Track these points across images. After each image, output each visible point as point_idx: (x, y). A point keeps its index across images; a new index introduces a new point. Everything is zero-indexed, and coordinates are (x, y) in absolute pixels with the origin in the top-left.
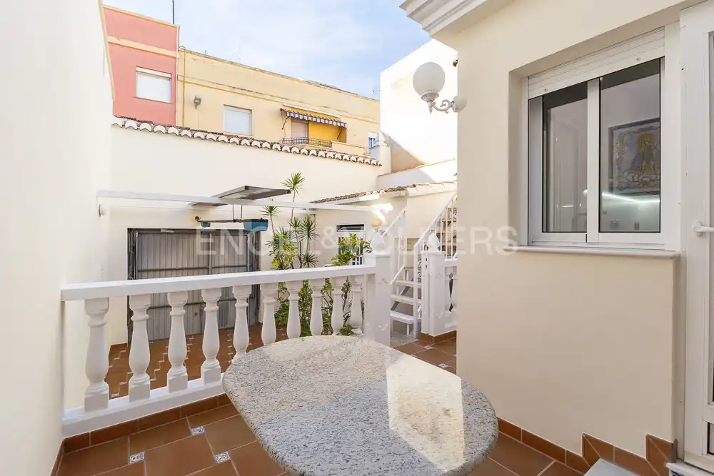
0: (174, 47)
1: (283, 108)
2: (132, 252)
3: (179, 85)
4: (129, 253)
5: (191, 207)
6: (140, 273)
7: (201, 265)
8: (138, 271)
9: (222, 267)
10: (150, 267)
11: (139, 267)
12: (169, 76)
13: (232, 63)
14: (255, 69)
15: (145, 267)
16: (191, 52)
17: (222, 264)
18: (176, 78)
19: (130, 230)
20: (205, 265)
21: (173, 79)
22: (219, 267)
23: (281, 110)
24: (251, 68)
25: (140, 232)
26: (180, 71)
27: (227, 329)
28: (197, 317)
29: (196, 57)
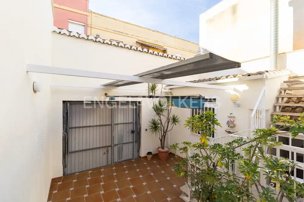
0: (86, 10)
1: (138, 41)
2: (66, 116)
3: (89, 29)
4: (63, 117)
5: (103, 87)
6: (71, 130)
7: (108, 123)
8: (70, 128)
9: (120, 124)
10: (77, 125)
11: (70, 126)
12: (84, 24)
13: (114, 19)
14: (124, 22)
15: (74, 126)
16: (94, 13)
17: (119, 122)
18: (87, 25)
19: (64, 102)
20: (110, 123)
21: (86, 26)
22: (118, 124)
23: (137, 42)
24: (122, 22)
25: (71, 103)
26: (89, 22)
27: (123, 161)
28: (105, 155)
29: (96, 15)
